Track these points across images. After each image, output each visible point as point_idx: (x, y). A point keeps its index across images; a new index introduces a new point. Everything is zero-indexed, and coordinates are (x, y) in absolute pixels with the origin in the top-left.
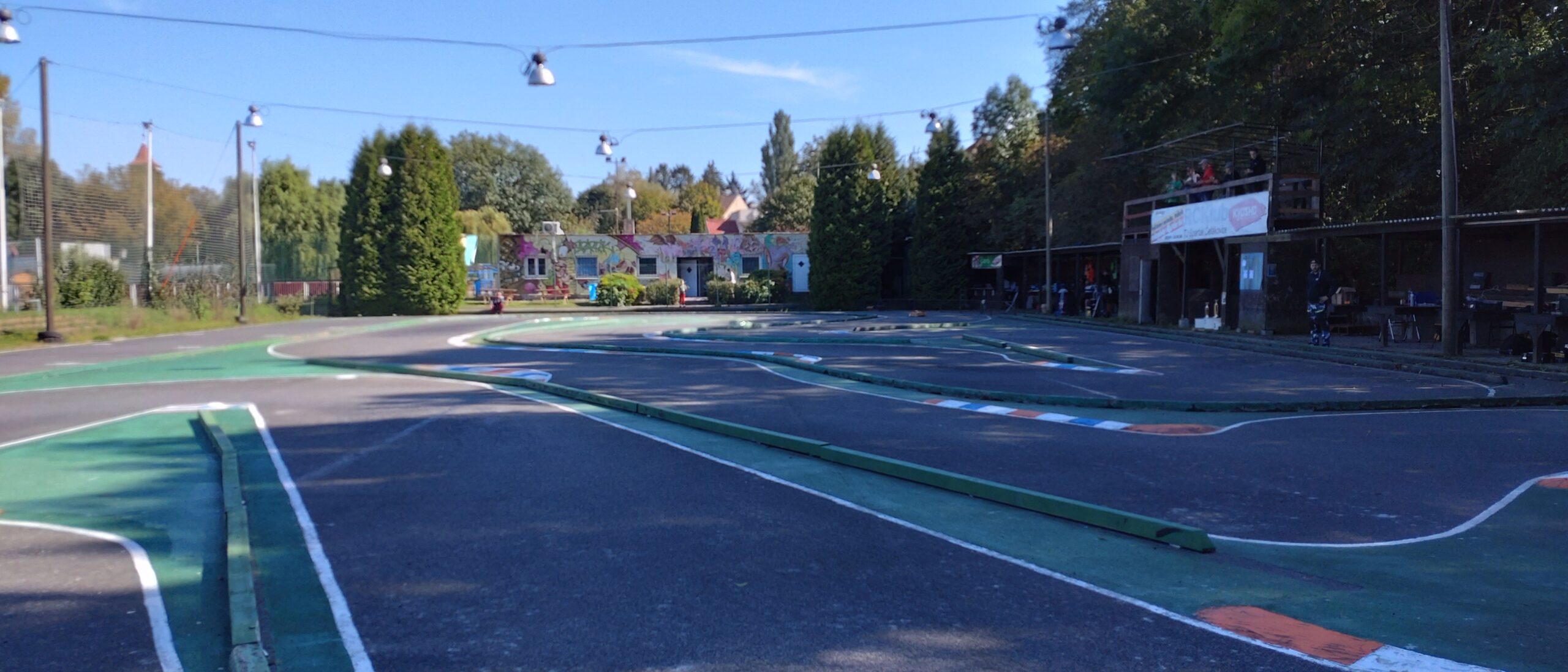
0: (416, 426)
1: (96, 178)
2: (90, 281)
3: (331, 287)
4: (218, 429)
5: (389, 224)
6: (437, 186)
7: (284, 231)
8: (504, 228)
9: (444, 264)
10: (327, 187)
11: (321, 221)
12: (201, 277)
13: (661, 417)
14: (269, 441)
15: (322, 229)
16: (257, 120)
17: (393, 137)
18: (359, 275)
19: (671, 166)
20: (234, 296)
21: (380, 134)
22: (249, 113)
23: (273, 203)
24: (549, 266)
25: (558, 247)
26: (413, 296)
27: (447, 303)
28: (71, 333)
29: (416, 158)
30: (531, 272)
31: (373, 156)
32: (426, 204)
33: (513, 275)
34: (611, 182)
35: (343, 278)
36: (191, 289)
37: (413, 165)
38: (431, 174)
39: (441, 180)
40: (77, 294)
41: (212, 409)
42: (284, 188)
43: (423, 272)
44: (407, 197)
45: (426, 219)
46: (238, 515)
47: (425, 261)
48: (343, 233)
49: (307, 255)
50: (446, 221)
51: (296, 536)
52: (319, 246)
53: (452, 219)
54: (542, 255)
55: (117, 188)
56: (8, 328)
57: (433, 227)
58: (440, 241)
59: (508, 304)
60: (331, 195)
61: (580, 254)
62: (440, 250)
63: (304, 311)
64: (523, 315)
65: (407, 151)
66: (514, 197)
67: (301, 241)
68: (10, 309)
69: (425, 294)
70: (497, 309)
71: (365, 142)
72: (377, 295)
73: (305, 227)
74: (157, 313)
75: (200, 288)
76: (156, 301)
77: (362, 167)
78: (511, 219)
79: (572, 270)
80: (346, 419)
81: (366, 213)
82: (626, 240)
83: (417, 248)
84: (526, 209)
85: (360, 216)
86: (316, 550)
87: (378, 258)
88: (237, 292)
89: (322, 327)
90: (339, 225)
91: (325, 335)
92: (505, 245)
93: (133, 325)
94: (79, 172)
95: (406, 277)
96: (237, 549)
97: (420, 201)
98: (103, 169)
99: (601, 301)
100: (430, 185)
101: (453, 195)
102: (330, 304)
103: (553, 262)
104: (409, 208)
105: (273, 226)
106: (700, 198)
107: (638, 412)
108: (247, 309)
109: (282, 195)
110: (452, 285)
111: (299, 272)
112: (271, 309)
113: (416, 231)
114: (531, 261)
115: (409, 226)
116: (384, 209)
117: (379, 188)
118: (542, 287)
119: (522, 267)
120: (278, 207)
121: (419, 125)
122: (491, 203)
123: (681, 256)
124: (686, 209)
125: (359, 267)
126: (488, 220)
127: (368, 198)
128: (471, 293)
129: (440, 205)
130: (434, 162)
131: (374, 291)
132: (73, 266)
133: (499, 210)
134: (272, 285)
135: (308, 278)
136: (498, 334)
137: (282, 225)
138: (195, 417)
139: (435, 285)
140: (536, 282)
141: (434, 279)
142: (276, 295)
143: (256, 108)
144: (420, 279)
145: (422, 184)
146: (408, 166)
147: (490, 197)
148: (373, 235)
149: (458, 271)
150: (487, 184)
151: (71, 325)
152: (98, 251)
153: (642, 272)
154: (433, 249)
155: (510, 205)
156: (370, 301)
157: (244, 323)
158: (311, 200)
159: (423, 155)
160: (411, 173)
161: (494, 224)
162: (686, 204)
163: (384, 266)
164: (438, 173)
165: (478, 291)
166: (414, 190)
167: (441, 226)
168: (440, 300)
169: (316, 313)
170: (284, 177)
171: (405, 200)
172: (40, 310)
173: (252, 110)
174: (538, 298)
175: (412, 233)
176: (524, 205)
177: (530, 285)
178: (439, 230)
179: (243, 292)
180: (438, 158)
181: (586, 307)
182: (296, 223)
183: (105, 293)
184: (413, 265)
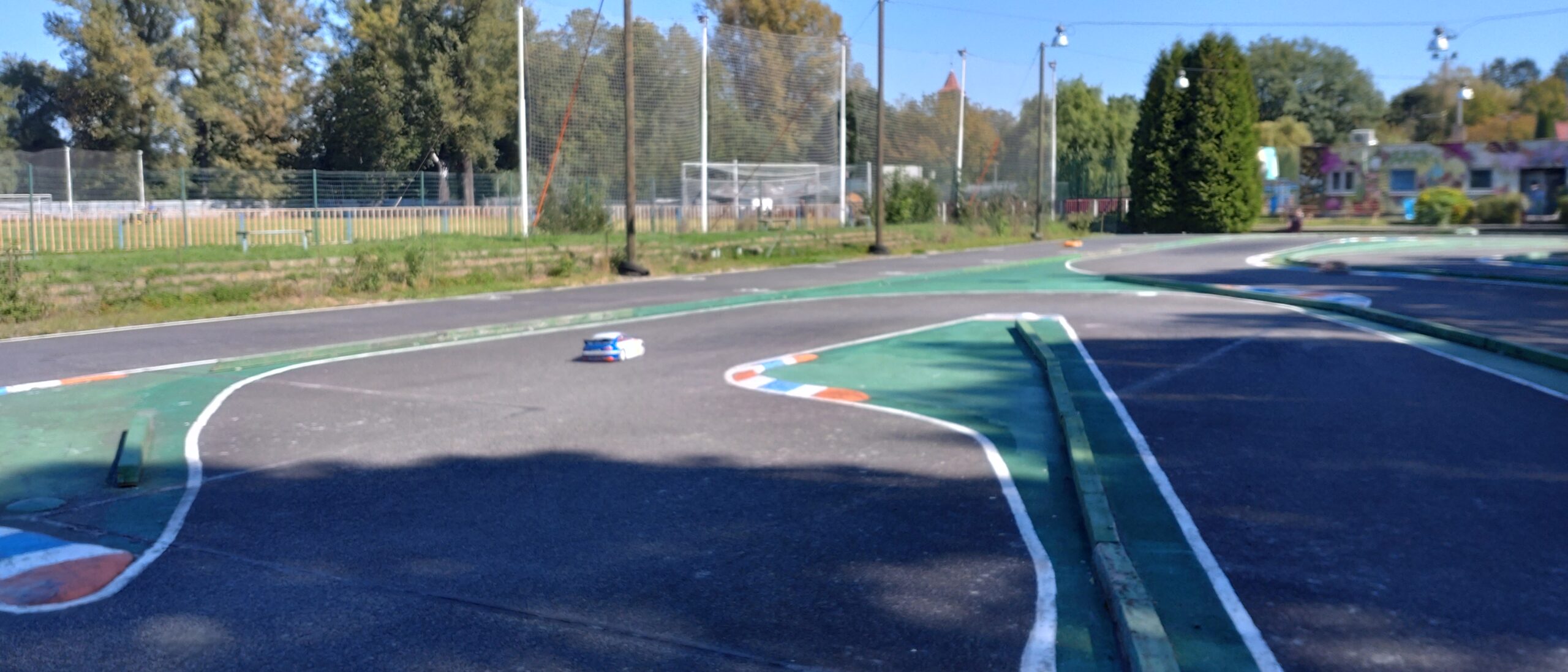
0: (1229, 347)
1: (912, 105)
2: (910, 200)
3: (1120, 205)
4: (1036, 337)
5: (1182, 139)
6: (1235, 97)
7: (1075, 150)
8: (1303, 140)
9: (1239, 179)
10: (1119, 104)
11: (1110, 138)
12: (1001, 196)
13: (1518, 354)
14: (1084, 353)
15: (1111, 147)
16: (1063, 40)
17: (1192, 46)
18: (1150, 192)
19: (1511, 60)
20: (1030, 213)
21: (1178, 44)
22: (1055, 33)
23: (1065, 122)
24: (1357, 180)
25: (1370, 158)
26: (1204, 214)
27: (1240, 221)
28: (894, 247)
29: (1214, 68)
30: (1336, 185)
31: (1170, 69)
32: (1222, 116)
33: (1313, 190)
34: (1433, 82)
35: (1132, 196)
36: (993, 208)
37: (1210, 76)
38: (1230, 85)
39: (1240, 90)
40: (898, 212)
41: (1027, 318)
42: (1077, 106)
43: (1215, 188)
44: (1203, 110)
45: (1222, 133)
46: (1074, 422)
47: (1219, 177)
48: (1135, 149)
49: (1096, 172)
50: (1243, 134)
51: (1129, 447)
52: (1108, 163)
53: (1250, 132)
54: (1349, 168)
55: (929, 114)
56: (846, 241)
57: (1228, 141)
58: (1235, 156)
59: (1308, 223)
60: (1121, 111)
61: (1397, 166)
62: (1234, 165)
63: (1094, 228)
64: (1326, 235)
65: (1206, 62)
66: (1316, 105)
67: (1090, 159)
68: (847, 224)
69: (1217, 212)
70: (1295, 227)
71: (1163, 53)
72: (1167, 213)
73: (1095, 145)
74: (964, 229)
75: (1000, 205)
76: (962, 219)
77: (1158, 82)
78: (1313, 131)
79: (1385, 185)
80: (1154, 335)
81: (1160, 129)
82: (1455, 150)
83: (1211, 164)
84: (1329, 118)
85: (1154, 132)
86: (1150, 461)
87: (1169, 175)
88: (1033, 209)
89: (1113, 244)
90: (1132, 141)
91: (1117, 252)
92: (1306, 158)
93: (944, 240)
94: (897, 101)
95: (1197, 194)
96: (1080, 454)
97: (1216, 113)
98: (919, 99)
99: (1417, 222)
100: (1228, 96)
101: (1253, 105)
102: (1119, 222)
103: (1363, 176)
104: (1204, 122)
105: (1065, 146)
106: (1549, 96)
107: (1487, 346)
108: (1042, 227)
109: (1075, 114)
110: (1245, 201)
111: (1087, 190)
112: (1063, 226)
113: (1210, 146)
114: (1336, 176)
115: (1203, 140)
116: (1178, 124)
117: (1174, 103)
118: (1348, 204)
119: (1325, 183)
120: (1070, 126)
121: (1219, 32)
122: (1289, 113)
123: (1527, 165)
124: (1528, 111)
125: (1150, 183)
126: (1287, 131)
127: (1162, 113)
128: (1265, 211)
129: (1237, 117)
130: (1233, 71)
131: (1164, 209)
132: (896, 187)
133: (1299, 120)
134: (1064, 202)
135: (1096, 195)
136: (1301, 254)
137: (1073, 144)
138: (1013, 326)
139: (1227, 201)
140: (1341, 199)
141: (1227, 195)
142: (1069, 212)
143: (1062, 28)
144: (1212, 196)
145: (1220, 96)
146: (1205, 77)
147: (1290, 105)
148: (1165, 150)
149: (1254, 187)
150: (1285, 93)
151: (894, 239)
152: (913, 171)
153: (1475, 184)
154: (1228, 165)
155: (1312, 115)
156: (1159, 219)
157: (1039, 239)
158: (1102, 117)
159: (1222, 65)
160: (1209, 84)
161: (1294, 136)
162: (1530, 104)
163: (1175, 183)
164: (1237, 82)
165: (1274, 207)
166: (1211, 103)
167: (1238, 139)
168: (1232, 217)
169: (1106, 230)
170: (1077, 96)
171: (1201, 113)
172: (870, 226)
173: (1059, 30)
174: (1343, 216)
175: (1206, 148)
176: (1327, 114)
177: (1334, 202)
178: (1236, 145)
179: (1039, 210)
180: (1236, 66)
181: (1399, 227)
182: (1087, 141)
183: (920, 211)
184: (1206, 181)
